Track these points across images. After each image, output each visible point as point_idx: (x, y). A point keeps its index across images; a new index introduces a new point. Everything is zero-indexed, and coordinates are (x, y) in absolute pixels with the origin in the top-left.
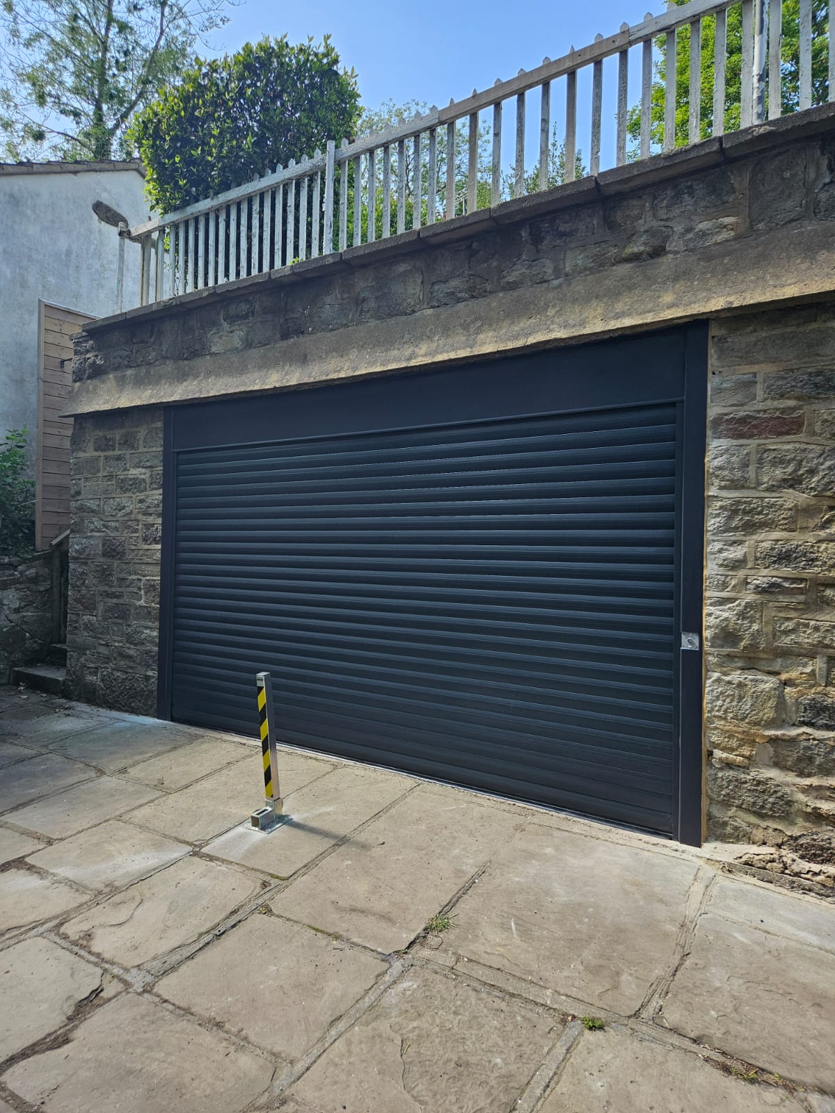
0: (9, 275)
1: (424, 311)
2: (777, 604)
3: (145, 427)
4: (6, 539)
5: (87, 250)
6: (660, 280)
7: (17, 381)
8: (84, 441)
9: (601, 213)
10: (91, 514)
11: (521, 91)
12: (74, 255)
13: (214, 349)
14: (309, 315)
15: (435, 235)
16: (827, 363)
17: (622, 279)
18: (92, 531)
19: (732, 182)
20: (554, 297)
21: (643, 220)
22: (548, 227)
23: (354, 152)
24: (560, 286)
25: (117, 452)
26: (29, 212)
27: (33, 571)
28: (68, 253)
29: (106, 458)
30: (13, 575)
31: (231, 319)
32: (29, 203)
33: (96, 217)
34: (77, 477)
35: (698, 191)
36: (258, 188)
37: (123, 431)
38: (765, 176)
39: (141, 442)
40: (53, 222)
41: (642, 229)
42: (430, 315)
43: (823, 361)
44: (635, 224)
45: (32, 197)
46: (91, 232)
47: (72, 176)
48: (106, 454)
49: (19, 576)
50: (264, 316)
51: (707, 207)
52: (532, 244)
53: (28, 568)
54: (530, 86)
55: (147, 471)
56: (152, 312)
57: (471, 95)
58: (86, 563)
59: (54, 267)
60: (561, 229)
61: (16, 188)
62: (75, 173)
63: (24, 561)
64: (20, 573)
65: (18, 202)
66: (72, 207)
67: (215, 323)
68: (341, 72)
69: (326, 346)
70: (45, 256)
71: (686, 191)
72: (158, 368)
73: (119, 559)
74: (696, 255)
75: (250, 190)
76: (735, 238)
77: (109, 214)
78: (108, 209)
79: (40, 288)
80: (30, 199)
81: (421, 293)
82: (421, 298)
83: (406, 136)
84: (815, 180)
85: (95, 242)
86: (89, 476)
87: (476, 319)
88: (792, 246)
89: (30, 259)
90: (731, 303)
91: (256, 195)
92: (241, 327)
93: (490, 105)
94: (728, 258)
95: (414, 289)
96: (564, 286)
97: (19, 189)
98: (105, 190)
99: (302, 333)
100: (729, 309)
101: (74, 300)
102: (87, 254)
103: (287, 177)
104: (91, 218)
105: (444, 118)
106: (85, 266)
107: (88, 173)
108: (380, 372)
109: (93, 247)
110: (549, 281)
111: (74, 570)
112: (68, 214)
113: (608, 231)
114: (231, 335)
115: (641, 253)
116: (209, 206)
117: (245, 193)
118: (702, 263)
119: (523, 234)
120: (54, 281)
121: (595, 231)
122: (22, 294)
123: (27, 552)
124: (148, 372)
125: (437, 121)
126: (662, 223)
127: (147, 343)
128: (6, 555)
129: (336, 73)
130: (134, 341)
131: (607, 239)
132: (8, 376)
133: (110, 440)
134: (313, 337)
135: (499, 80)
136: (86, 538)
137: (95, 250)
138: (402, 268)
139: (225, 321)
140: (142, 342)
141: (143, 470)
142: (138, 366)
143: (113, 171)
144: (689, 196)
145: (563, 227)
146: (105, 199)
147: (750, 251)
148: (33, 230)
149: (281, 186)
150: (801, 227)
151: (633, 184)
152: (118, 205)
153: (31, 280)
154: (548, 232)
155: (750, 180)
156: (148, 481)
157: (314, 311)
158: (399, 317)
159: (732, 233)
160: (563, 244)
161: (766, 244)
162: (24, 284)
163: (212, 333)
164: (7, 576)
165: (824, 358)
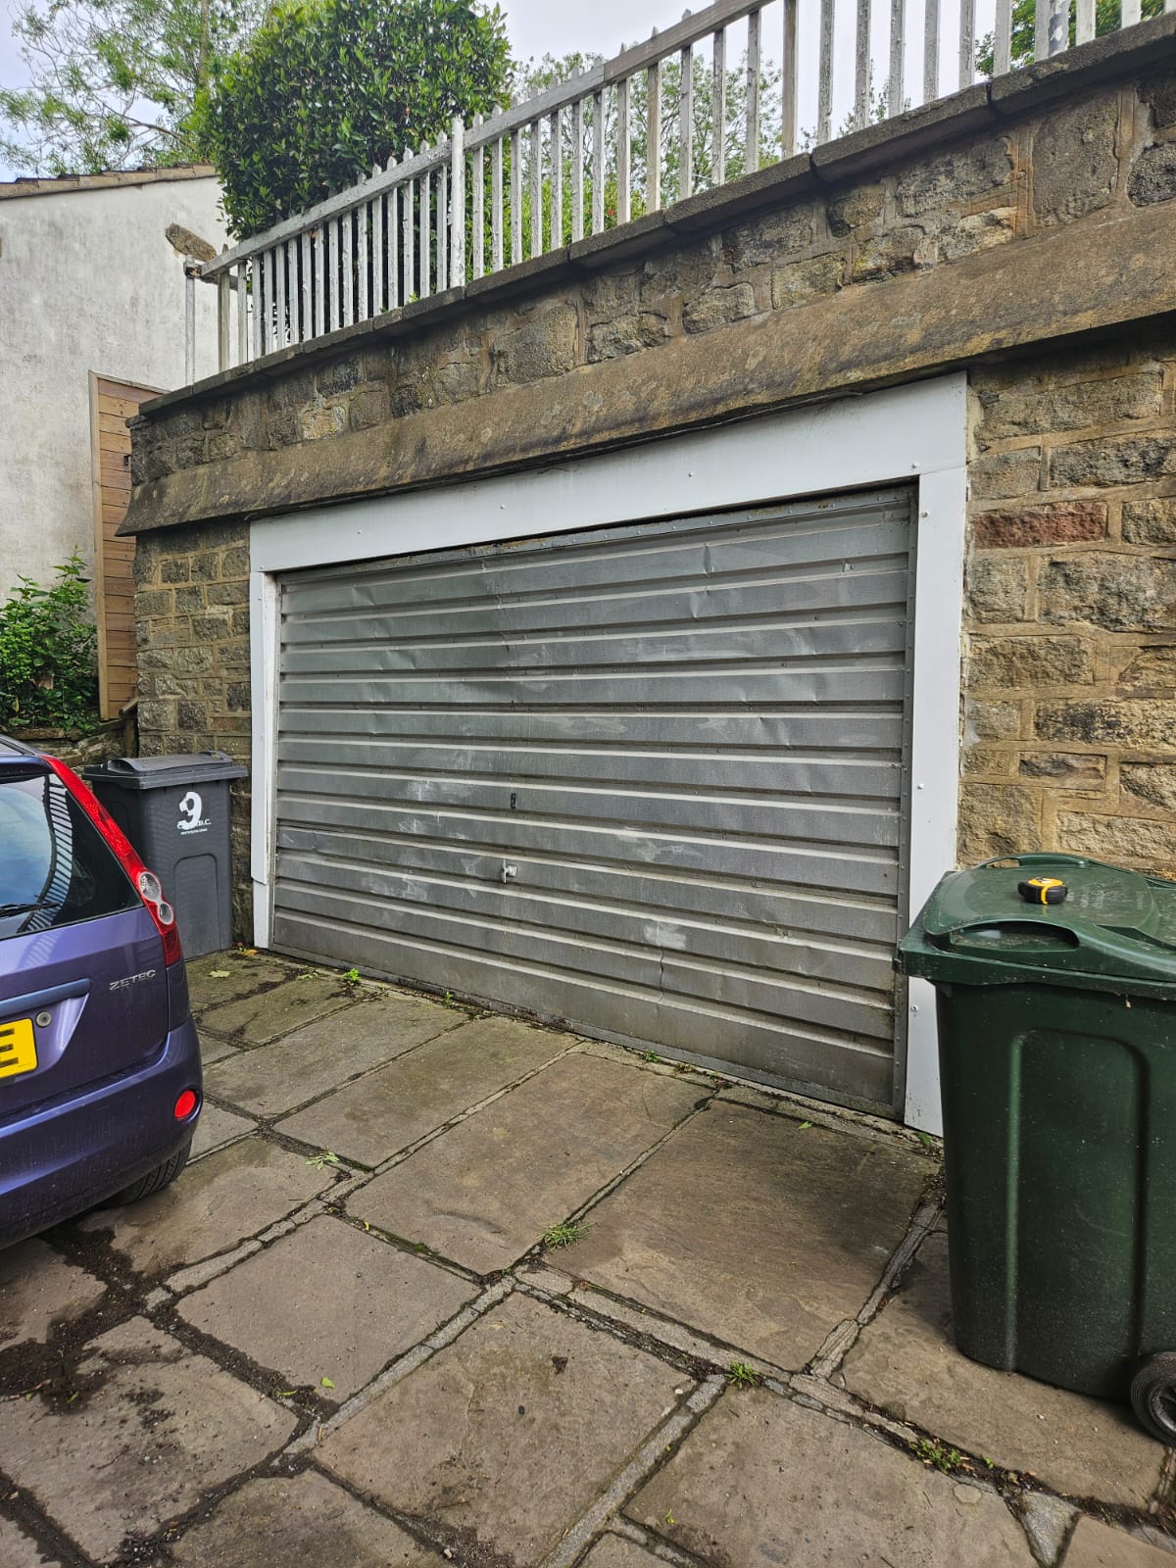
0: (53, 338)
1: (580, 368)
2: (1062, 792)
3: (223, 547)
4: (61, 704)
5: (160, 295)
6: (903, 310)
7: (71, 487)
8: (149, 568)
9: (822, 210)
10: (162, 670)
11: (718, 27)
12: (142, 303)
13: (306, 435)
14: (428, 380)
15: (591, 254)
16: (1141, 429)
17: (850, 310)
18: (164, 693)
19: (1008, 152)
20: (756, 342)
21: (881, 218)
22: (747, 236)
23: (490, 134)
24: (763, 325)
25: (191, 583)
26: (77, 246)
27: (98, 747)
28: (134, 302)
29: (178, 591)
30: (70, 753)
31: (328, 390)
32: (76, 234)
33: (171, 248)
34: (143, 618)
35: (960, 170)
36: (362, 195)
37: (198, 553)
38: (1056, 140)
39: (220, 569)
40: (111, 258)
41: (881, 232)
42: (588, 375)
43: (1136, 425)
44: (871, 224)
45: (80, 224)
46: (165, 270)
47: (135, 191)
48: (178, 585)
49: (80, 754)
50: (369, 383)
51: (973, 194)
52: (726, 263)
53: (92, 743)
54: (732, 18)
55: (230, 609)
56: (226, 384)
57: (649, 36)
58: (159, 737)
59: (115, 323)
60: (767, 237)
61: (58, 213)
62: (139, 185)
63: (85, 735)
64: (82, 751)
65: (61, 233)
66: (136, 235)
67: (308, 397)
68: (479, 14)
69: (450, 424)
70: (101, 308)
71: (942, 169)
72: (237, 463)
73: (199, 731)
74: (957, 269)
75: (353, 199)
76: (1012, 241)
77: (189, 243)
78: (188, 236)
79: (97, 354)
80: (77, 228)
81: (576, 342)
82: (576, 349)
83: (561, 105)
84: (1132, 142)
85: (171, 284)
86: (157, 617)
87: (650, 378)
88: (1094, 249)
89: (81, 312)
90: (1000, 341)
91: (362, 205)
92: (341, 401)
93: (676, 50)
94: (1001, 271)
95: (565, 337)
96: (770, 323)
97: (63, 215)
98: (183, 207)
99: (420, 406)
100: (1000, 352)
101: (145, 368)
102: (161, 302)
103: (400, 177)
104: (164, 249)
105: (612, 74)
106: (158, 320)
107: (157, 185)
108: (520, 461)
109: (168, 292)
110: (748, 317)
111: (145, 746)
112: (132, 245)
113: (832, 237)
114: (327, 412)
115: (879, 270)
116: (300, 226)
117: (347, 203)
118: (963, 281)
119: (714, 248)
120: (115, 344)
121: (815, 238)
122: (73, 363)
123: (88, 722)
124: (225, 469)
125: (602, 79)
126: (908, 221)
127: (221, 428)
128: (61, 726)
129: (472, 16)
130: (206, 425)
131: (831, 249)
132: (59, 479)
133: (182, 566)
134: (435, 413)
135: (688, 11)
136: (158, 702)
137: (172, 295)
138: (549, 305)
139: (319, 391)
140: (217, 426)
141: (225, 608)
142: (212, 461)
143: (192, 179)
144: (947, 177)
145: (769, 235)
146: (183, 221)
147: (1033, 259)
148: (83, 272)
149: (395, 190)
150: (1109, 218)
151: (865, 162)
152: (200, 228)
153: (84, 343)
154: (747, 243)
155: (1035, 147)
156: (230, 623)
157: (435, 374)
158: (546, 379)
159: (1009, 233)
160: (768, 260)
161: (1057, 248)
162: (74, 350)
163: (304, 410)
164: (64, 755)
165: (1138, 422)
